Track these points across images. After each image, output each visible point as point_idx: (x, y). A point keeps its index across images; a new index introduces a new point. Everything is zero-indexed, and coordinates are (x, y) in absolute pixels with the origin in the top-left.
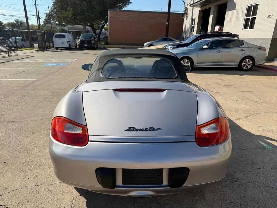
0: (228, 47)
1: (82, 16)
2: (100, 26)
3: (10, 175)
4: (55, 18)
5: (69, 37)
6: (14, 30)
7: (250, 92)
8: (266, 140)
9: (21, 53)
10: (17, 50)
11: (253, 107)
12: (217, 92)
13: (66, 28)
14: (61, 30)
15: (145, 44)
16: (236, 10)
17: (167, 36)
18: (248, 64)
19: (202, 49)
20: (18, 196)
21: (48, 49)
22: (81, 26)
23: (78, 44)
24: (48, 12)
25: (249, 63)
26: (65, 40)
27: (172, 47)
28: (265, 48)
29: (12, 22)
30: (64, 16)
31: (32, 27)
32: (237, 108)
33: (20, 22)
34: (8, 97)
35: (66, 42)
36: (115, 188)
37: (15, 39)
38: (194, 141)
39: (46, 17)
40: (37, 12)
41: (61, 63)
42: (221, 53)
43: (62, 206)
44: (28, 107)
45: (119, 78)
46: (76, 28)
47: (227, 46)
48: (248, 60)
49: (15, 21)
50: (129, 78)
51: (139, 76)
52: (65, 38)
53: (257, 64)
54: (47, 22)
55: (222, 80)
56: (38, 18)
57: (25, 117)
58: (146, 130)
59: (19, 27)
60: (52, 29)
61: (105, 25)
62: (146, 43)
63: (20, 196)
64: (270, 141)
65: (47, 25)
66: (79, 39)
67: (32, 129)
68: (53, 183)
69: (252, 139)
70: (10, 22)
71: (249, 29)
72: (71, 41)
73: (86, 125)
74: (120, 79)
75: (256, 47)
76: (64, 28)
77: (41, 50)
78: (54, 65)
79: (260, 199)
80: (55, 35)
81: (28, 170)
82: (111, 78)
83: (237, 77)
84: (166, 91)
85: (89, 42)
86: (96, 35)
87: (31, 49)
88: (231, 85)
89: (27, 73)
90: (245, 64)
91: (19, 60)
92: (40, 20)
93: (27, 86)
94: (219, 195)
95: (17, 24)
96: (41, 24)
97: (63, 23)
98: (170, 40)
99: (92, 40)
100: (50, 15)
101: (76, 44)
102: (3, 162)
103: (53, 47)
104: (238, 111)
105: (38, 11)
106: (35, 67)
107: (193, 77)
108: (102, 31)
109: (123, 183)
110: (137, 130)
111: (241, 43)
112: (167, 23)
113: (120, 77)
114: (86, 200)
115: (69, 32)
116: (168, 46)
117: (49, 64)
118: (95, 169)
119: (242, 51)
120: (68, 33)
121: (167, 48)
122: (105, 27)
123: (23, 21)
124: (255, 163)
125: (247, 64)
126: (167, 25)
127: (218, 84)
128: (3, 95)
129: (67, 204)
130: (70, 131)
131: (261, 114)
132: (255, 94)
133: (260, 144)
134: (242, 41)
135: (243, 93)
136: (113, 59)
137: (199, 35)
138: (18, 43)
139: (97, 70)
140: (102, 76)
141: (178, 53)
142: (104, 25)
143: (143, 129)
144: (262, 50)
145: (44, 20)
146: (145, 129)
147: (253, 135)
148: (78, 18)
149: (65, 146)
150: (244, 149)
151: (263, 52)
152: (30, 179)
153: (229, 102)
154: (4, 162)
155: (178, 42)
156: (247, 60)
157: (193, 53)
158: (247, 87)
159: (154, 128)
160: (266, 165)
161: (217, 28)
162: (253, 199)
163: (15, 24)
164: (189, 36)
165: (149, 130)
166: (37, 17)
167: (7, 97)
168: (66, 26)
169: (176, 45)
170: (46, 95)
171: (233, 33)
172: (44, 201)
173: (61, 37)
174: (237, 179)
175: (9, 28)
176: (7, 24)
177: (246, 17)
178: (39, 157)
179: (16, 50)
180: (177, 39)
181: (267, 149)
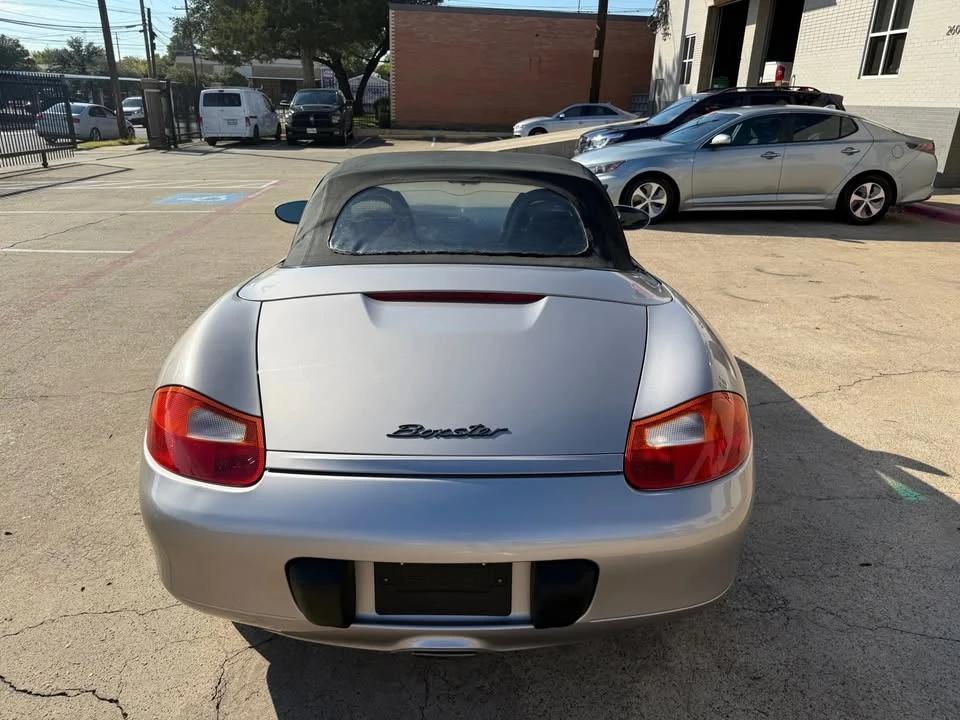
0: (805, 141)
1: (298, 29)
2: (364, 61)
3: (24, 576)
4: (207, 33)
5: (252, 101)
6: (66, 75)
7: (867, 298)
8: (903, 469)
9: (90, 157)
10: (73, 146)
11: (872, 352)
12: (753, 298)
13: (245, 70)
14: (228, 76)
15: (518, 128)
16: (836, 8)
17: (594, 97)
18: (872, 198)
19: (709, 147)
20: (44, 646)
21: (181, 142)
22: (297, 64)
23: (283, 127)
24: (182, 14)
25: (877, 197)
26: (240, 112)
27: (609, 138)
28: (932, 142)
29: (60, 48)
30: (238, 27)
31: (127, 68)
32: (816, 356)
33: (88, 47)
34: (34, 311)
35: (244, 120)
36: (352, 626)
37: (68, 108)
38: (618, 473)
39: (176, 29)
40: (146, 13)
41: (221, 192)
42: (777, 161)
43: (189, 680)
44: (99, 348)
45: (389, 253)
46: (277, 71)
47: (796, 136)
48: (873, 186)
49: (71, 44)
50: (423, 253)
51: (459, 249)
52: (239, 104)
53: (905, 200)
54: (179, 47)
55: (773, 255)
56: (150, 34)
57: (86, 380)
58: (460, 433)
59: (84, 65)
60: (199, 73)
61: (382, 59)
62: (520, 124)
63: (52, 647)
64: (915, 471)
65: (179, 60)
66: (287, 107)
67: (108, 424)
68: (161, 605)
69: (855, 462)
70: (53, 47)
71: (883, 73)
72: (259, 116)
73: (259, 415)
74: (393, 257)
75: (901, 141)
76: (238, 70)
77: (158, 148)
78: (196, 199)
79: (855, 669)
80: (206, 95)
81: (83, 560)
82: (364, 254)
83: (831, 245)
84: (545, 300)
85: (322, 119)
86: (348, 95)
87: (124, 144)
88: (805, 276)
89: (105, 228)
90: (860, 198)
91: (77, 183)
92: (154, 42)
93: (98, 275)
94: (714, 652)
95: (77, 57)
96: (158, 55)
97: (235, 53)
98: (606, 114)
99: (333, 113)
100: (190, 23)
101: (279, 125)
102: (4, 531)
103: (201, 137)
104: (818, 366)
105: (149, 9)
106: (133, 208)
107: (674, 245)
108: (370, 81)
109: (379, 610)
110: (428, 434)
111: (847, 126)
112: (595, 51)
113: (393, 251)
114: (268, 664)
115: (256, 84)
116: (594, 133)
117: (182, 199)
118: (285, 563)
119: (852, 153)
120: (249, 89)
121: (590, 143)
122: (382, 67)
123: (95, 45)
124: (853, 545)
125: (867, 200)
126: (596, 58)
127: (759, 270)
128: (17, 305)
129: (204, 675)
130: (204, 434)
131: (897, 377)
132: (884, 307)
133: (881, 481)
134: (851, 118)
135: (842, 301)
136: (372, 188)
137: (705, 95)
138: (78, 120)
139: (317, 226)
140: (331, 247)
141: (624, 162)
142: (378, 60)
143: (449, 430)
144: (923, 151)
145: (169, 42)
146: (456, 431)
147: (861, 450)
148: (284, 34)
149: (187, 485)
150: (820, 500)
151: (924, 156)
152: (88, 589)
153: (790, 335)
154: (7, 534)
155: (633, 121)
156: (868, 186)
157: (677, 161)
158: (861, 280)
159: (487, 427)
160: (890, 555)
161: (771, 71)
162: (832, 669)
163: (69, 54)
164: (671, 100)
165: (471, 435)
166: (144, 31)
167: (31, 311)
168: (245, 61)
169: (621, 132)
170: (162, 307)
171: (824, 89)
172: (129, 662)
173: (227, 101)
174: (786, 602)
175: (51, 71)
176: (43, 55)
177: (873, 32)
178: (124, 517)
179: (70, 148)
180: (632, 108)
181: (901, 499)
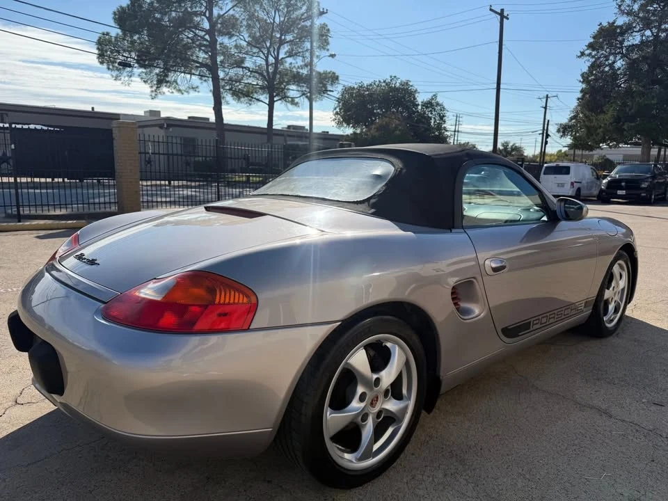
5: (581, 172)
26: (567, 179)
35: (570, 184)
52: (568, 174)
56: (546, 135)
66: (607, 176)
72: (584, 182)
80: (546, 167)
85: (630, 184)
92: (548, 140)
105: (548, 121)
166: (543, 134)
